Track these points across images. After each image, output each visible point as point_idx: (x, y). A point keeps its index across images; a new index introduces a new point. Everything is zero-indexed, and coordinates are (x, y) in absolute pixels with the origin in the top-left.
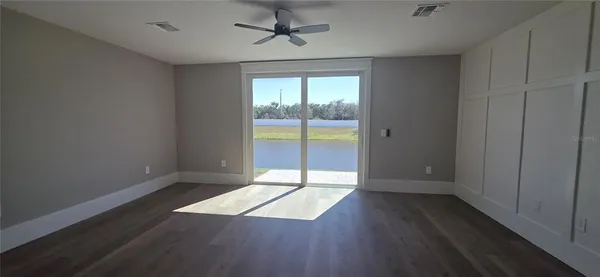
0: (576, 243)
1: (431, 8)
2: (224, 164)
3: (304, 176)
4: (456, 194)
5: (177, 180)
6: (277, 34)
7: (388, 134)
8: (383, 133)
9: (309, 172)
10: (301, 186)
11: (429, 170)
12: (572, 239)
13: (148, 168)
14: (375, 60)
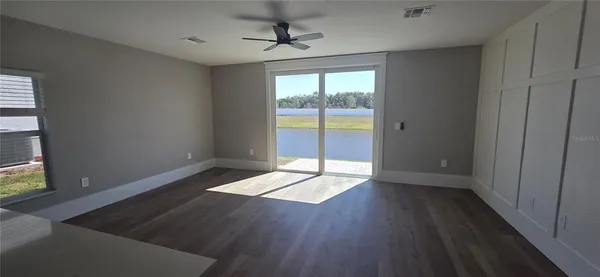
0: (558, 239)
1: (418, 11)
2: (252, 152)
3: (321, 165)
4: (472, 188)
5: (214, 165)
6: (279, 43)
7: (402, 128)
8: (397, 126)
9: (326, 161)
10: (318, 174)
11: (444, 164)
12: (555, 236)
13: (190, 155)
14: (389, 53)
